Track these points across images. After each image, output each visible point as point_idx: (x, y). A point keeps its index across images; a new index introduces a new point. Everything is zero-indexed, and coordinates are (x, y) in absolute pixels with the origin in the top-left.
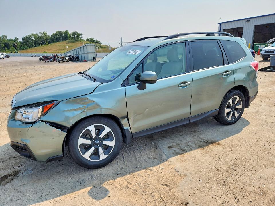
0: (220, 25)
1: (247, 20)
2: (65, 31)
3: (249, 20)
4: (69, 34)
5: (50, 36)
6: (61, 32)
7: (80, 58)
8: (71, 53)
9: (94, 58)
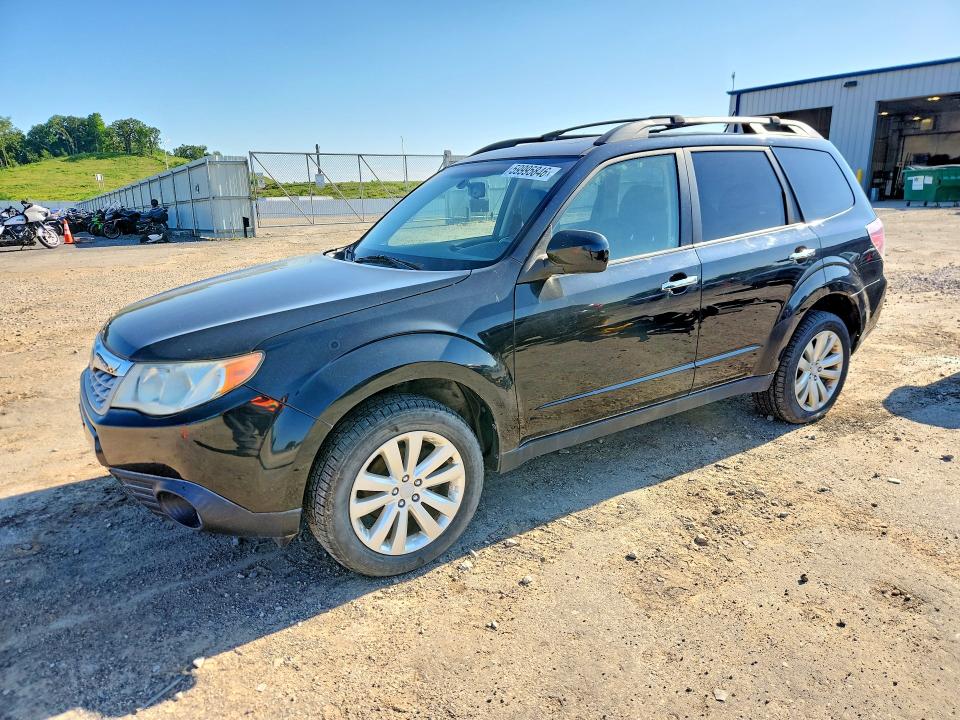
0: (735, 97)
1: (846, 80)
2: (86, 117)
3: (852, 79)
4: (106, 125)
5: (25, 133)
6: (71, 120)
7: (172, 223)
8: (123, 200)
9: (246, 222)
